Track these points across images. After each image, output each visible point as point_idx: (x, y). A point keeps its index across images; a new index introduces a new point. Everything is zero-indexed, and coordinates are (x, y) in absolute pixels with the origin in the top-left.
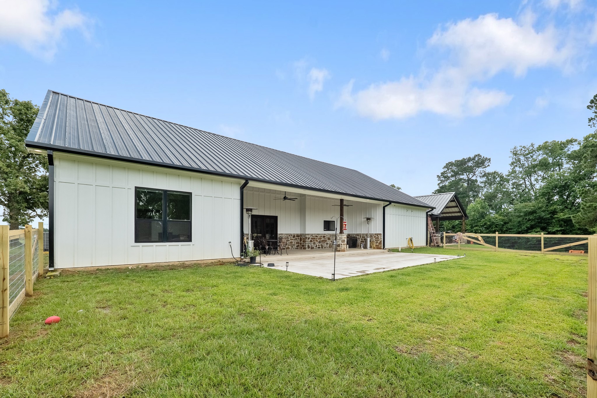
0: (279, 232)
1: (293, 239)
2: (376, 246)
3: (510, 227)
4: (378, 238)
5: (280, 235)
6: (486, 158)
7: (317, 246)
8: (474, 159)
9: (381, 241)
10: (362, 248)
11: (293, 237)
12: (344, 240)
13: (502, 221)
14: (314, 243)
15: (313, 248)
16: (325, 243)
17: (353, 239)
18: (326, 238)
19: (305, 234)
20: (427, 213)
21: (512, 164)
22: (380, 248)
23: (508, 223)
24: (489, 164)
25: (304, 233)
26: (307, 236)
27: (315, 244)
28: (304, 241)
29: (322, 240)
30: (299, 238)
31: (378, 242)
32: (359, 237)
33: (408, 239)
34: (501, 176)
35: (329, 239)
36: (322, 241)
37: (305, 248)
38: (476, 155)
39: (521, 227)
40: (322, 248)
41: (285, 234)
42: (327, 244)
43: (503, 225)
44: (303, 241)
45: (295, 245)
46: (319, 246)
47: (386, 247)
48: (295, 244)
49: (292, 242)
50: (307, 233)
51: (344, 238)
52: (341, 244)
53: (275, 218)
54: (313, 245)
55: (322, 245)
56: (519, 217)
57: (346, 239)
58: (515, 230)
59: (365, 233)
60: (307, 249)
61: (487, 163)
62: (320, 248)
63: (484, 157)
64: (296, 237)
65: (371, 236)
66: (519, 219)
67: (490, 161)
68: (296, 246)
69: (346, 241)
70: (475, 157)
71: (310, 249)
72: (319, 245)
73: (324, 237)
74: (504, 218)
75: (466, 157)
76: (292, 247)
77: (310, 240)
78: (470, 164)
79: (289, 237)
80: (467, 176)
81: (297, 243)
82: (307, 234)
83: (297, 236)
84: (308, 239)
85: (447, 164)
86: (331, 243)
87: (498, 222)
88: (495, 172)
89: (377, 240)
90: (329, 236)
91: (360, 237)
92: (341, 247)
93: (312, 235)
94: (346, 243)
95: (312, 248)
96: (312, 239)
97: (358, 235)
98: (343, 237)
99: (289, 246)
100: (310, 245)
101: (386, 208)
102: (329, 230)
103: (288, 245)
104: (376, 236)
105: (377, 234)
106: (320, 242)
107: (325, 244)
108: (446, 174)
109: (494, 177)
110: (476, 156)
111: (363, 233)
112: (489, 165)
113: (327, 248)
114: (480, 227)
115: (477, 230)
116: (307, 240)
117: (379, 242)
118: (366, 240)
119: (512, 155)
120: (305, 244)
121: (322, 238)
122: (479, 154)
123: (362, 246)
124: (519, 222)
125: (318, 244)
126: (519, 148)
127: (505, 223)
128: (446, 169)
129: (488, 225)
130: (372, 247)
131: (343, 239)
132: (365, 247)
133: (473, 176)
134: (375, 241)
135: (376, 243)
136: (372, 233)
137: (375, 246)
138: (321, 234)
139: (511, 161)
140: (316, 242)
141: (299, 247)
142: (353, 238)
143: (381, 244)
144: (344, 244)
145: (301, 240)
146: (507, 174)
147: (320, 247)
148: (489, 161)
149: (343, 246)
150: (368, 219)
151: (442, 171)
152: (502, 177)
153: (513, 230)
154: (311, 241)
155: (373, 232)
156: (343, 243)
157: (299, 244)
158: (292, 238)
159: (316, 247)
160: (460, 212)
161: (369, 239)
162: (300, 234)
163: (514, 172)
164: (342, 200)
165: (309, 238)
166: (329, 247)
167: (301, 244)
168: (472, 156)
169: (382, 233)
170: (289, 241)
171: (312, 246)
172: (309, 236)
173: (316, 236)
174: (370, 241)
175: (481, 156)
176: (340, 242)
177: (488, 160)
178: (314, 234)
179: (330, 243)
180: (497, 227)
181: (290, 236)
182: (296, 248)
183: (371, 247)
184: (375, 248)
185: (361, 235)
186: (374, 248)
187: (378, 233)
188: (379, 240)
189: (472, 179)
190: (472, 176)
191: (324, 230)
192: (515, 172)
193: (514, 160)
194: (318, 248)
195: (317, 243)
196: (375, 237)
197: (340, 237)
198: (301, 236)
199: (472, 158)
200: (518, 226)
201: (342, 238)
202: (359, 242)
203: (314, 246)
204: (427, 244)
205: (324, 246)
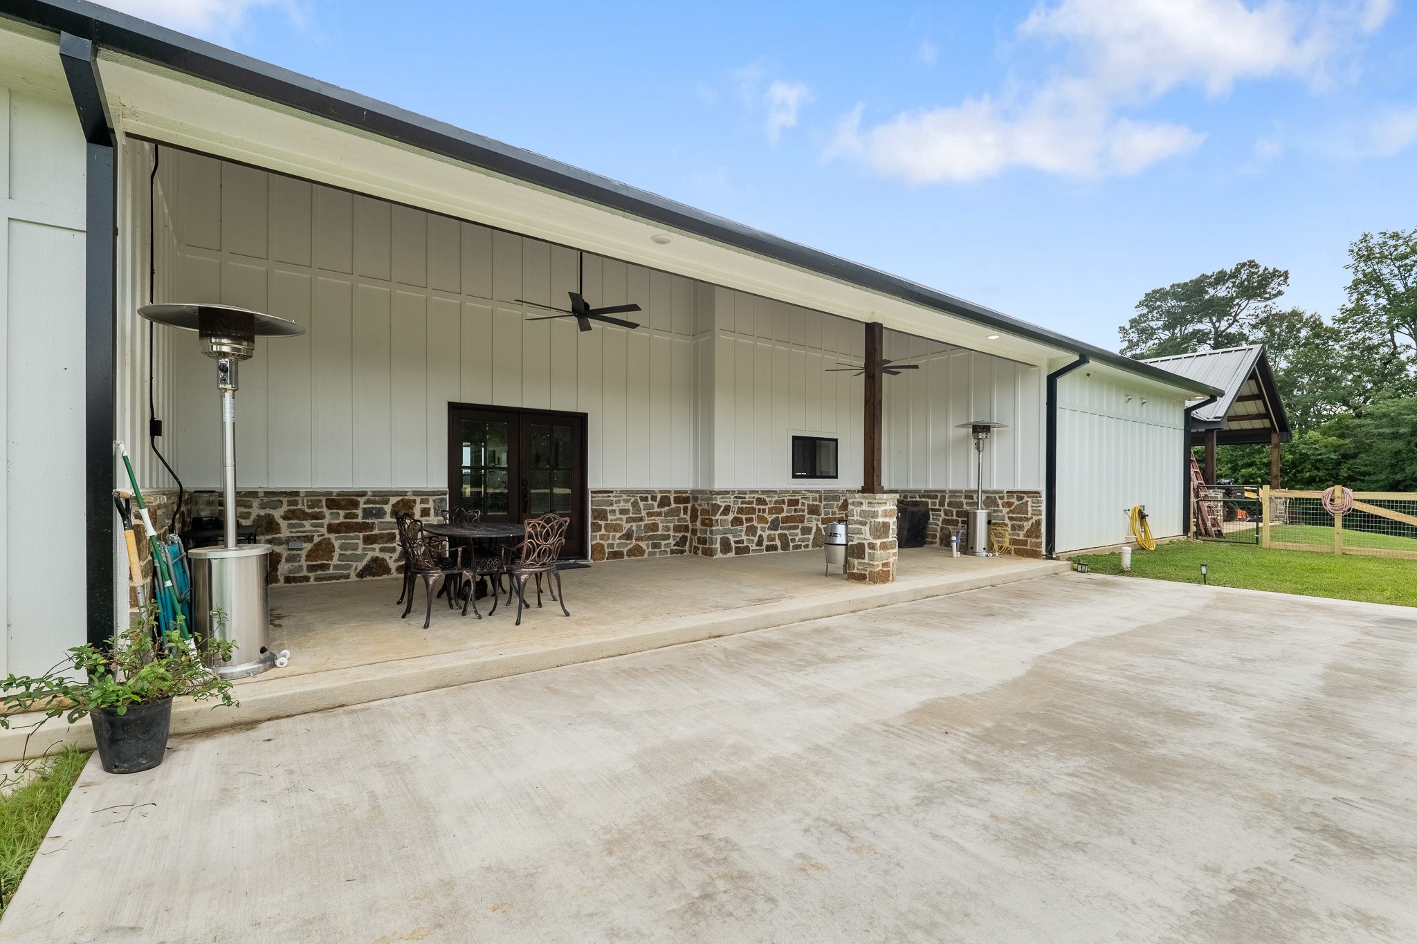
0: (592, 485)
1: (659, 514)
2: (1014, 542)
3: (1363, 469)
4: (1023, 508)
5: (599, 497)
6: (1275, 271)
7: (765, 543)
8: (1235, 274)
9: (1038, 523)
10: (956, 553)
11: (661, 505)
12: (886, 526)
13: (1335, 452)
14: (752, 530)
15: (747, 550)
16: (796, 528)
17: (913, 513)
18: (803, 507)
19: (711, 492)
20: (1188, 411)
21: (1356, 284)
22: (1035, 554)
23: (1355, 456)
24: (1283, 288)
25: (706, 487)
26: (719, 501)
27: (754, 535)
28: (708, 523)
29: (784, 514)
30: (685, 509)
31: (1021, 528)
32: (934, 504)
33: (1130, 513)
34: (1314, 322)
35: (814, 510)
36: (786, 520)
37: (709, 553)
38: (1243, 265)
39: (1403, 470)
40: (785, 546)
41: (623, 492)
42: (806, 531)
43: (1338, 464)
44: (703, 523)
45: (668, 537)
46: (773, 539)
47: (1059, 547)
48: (671, 533)
49: (654, 527)
50: (718, 486)
51: (886, 513)
52: (872, 546)
53: (578, 422)
54: (744, 538)
55: (783, 537)
56: (1396, 436)
57: (892, 522)
58: (1383, 477)
59: (962, 486)
60: (719, 555)
61: (1276, 286)
62: (775, 548)
63: (1266, 269)
64: (673, 506)
65: (991, 500)
66: (1399, 445)
67: (1286, 278)
68: (672, 541)
69: (893, 527)
70: (1238, 270)
71: (732, 554)
72: (771, 538)
73: (796, 502)
74: (1341, 442)
75: (1211, 270)
76: (655, 546)
77: (730, 517)
78: (1222, 291)
79: (641, 504)
80: (1214, 324)
81: (677, 529)
82: (718, 493)
83: (677, 500)
84: (724, 513)
85: (1147, 295)
86: (822, 527)
87: (1320, 455)
88: (1294, 311)
89: (1020, 519)
90: (814, 499)
91: (942, 504)
92: (872, 558)
93: (740, 495)
94: (892, 537)
95: (740, 551)
96: (740, 511)
97: (930, 494)
98: (880, 509)
99: (643, 544)
100: (732, 540)
101: (1060, 381)
102: (812, 475)
103: (638, 539)
104: (1014, 500)
105: (1020, 495)
106: (774, 526)
107: (798, 531)
108: (1145, 321)
109: (1291, 327)
110: (1242, 267)
111: (951, 487)
112: (1280, 293)
113: (807, 546)
114: (1260, 469)
115: (1251, 476)
116: (718, 517)
117: (1027, 525)
118: (968, 520)
119: (1351, 261)
120: (711, 532)
121: (785, 507)
122: (1253, 261)
123: (954, 545)
124: (1398, 453)
125: (768, 532)
126: (1376, 240)
127: (1346, 457)
128: (1145, 311)
129: (1287, 461)
130: (996, 547)
131: (880, 520)
132: (967, 548)
133: (1230, 325)
134: (1007, 521)
135: (1013, 528)
136: (995, 487)
137: (1006, 544)
138: (782, 492)
139: (1349, 277)
140: (759, 526)
141: (687, 547)
142: (910, 508)
143: (1038, 537)
144: (884, 546)
145: (694, 518)
146: (1339, 315)
147: (778, 543)
148: (1282, 278)
149: (878, 552)
150: (981, 429)
151: (1135, 314)
152: (1316, 326)
153: (1374, 478)
154: (737, 521)
155: (998, 482)
156: (878, 542)
157: (688, 535)
158: (656, 509)
159: (760, 543)
160: (1266, 416)
161: (982, 516)
162: (693, 492)
163: (1360, 309)
164: (873, 332)
165: (727, 510)
166: (815, 545)
167: (694, 532)
168: (1229, 268)
169: (1042, 488)
170: (641, 519)
171: (741, 542)
172: (730, 501)
173: (760, 501)
174: (989, 522)
175: (1257, 266)
176: (866, 536)
177: (1279, 277)
178: (752, 492)
179: (818, 529)
180: (1318, 469)
181: (645, 499)
182: (672, 552)
183: (990, 548)
184: (1009, 552)
185: (943, 498)
186: (1005, 552)
187: (1020, 487)
188: (1027, 519)
189: (1228, 331)
190: (1227, 324)
191: (794, 476)
192: (1365, 309)
193: (1361, 276)
194: (769, 548)
195: (763, 529)
196: (1009, 504)
197: (865, 507)
198: (696, 499)
199: (1229, 272)
200: (1392, 466)
201: (875, 515)
202: (936, 522)
203: (749, 541)
204: (1186, 529)
205: (793, 540)
